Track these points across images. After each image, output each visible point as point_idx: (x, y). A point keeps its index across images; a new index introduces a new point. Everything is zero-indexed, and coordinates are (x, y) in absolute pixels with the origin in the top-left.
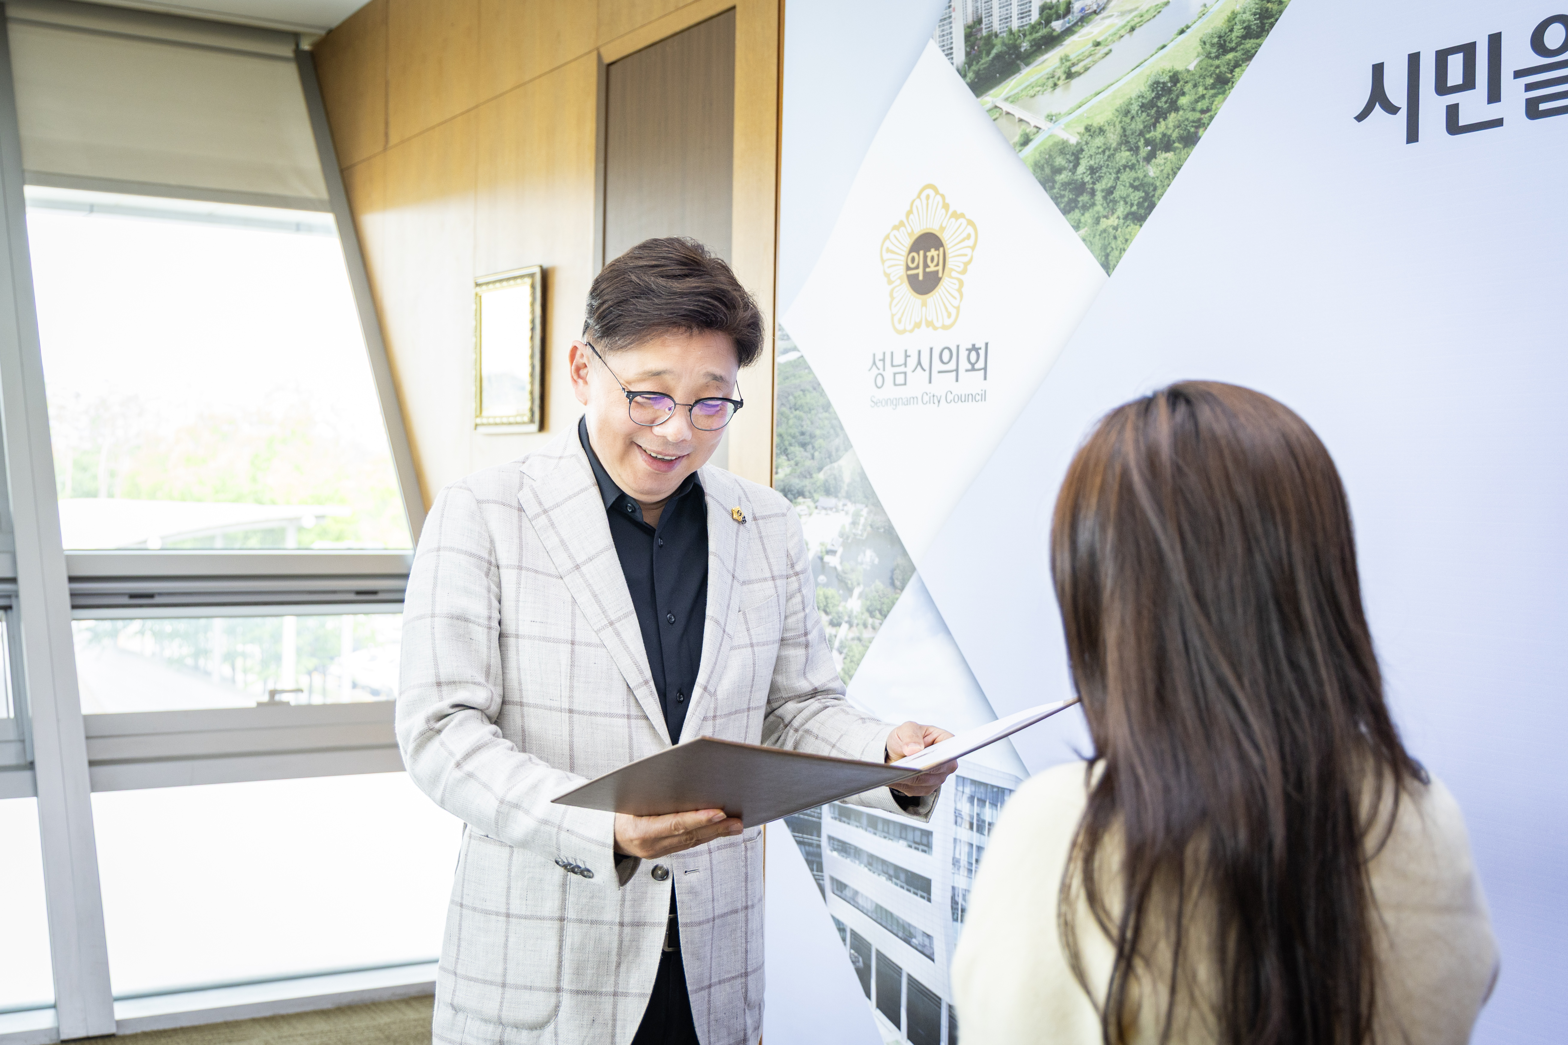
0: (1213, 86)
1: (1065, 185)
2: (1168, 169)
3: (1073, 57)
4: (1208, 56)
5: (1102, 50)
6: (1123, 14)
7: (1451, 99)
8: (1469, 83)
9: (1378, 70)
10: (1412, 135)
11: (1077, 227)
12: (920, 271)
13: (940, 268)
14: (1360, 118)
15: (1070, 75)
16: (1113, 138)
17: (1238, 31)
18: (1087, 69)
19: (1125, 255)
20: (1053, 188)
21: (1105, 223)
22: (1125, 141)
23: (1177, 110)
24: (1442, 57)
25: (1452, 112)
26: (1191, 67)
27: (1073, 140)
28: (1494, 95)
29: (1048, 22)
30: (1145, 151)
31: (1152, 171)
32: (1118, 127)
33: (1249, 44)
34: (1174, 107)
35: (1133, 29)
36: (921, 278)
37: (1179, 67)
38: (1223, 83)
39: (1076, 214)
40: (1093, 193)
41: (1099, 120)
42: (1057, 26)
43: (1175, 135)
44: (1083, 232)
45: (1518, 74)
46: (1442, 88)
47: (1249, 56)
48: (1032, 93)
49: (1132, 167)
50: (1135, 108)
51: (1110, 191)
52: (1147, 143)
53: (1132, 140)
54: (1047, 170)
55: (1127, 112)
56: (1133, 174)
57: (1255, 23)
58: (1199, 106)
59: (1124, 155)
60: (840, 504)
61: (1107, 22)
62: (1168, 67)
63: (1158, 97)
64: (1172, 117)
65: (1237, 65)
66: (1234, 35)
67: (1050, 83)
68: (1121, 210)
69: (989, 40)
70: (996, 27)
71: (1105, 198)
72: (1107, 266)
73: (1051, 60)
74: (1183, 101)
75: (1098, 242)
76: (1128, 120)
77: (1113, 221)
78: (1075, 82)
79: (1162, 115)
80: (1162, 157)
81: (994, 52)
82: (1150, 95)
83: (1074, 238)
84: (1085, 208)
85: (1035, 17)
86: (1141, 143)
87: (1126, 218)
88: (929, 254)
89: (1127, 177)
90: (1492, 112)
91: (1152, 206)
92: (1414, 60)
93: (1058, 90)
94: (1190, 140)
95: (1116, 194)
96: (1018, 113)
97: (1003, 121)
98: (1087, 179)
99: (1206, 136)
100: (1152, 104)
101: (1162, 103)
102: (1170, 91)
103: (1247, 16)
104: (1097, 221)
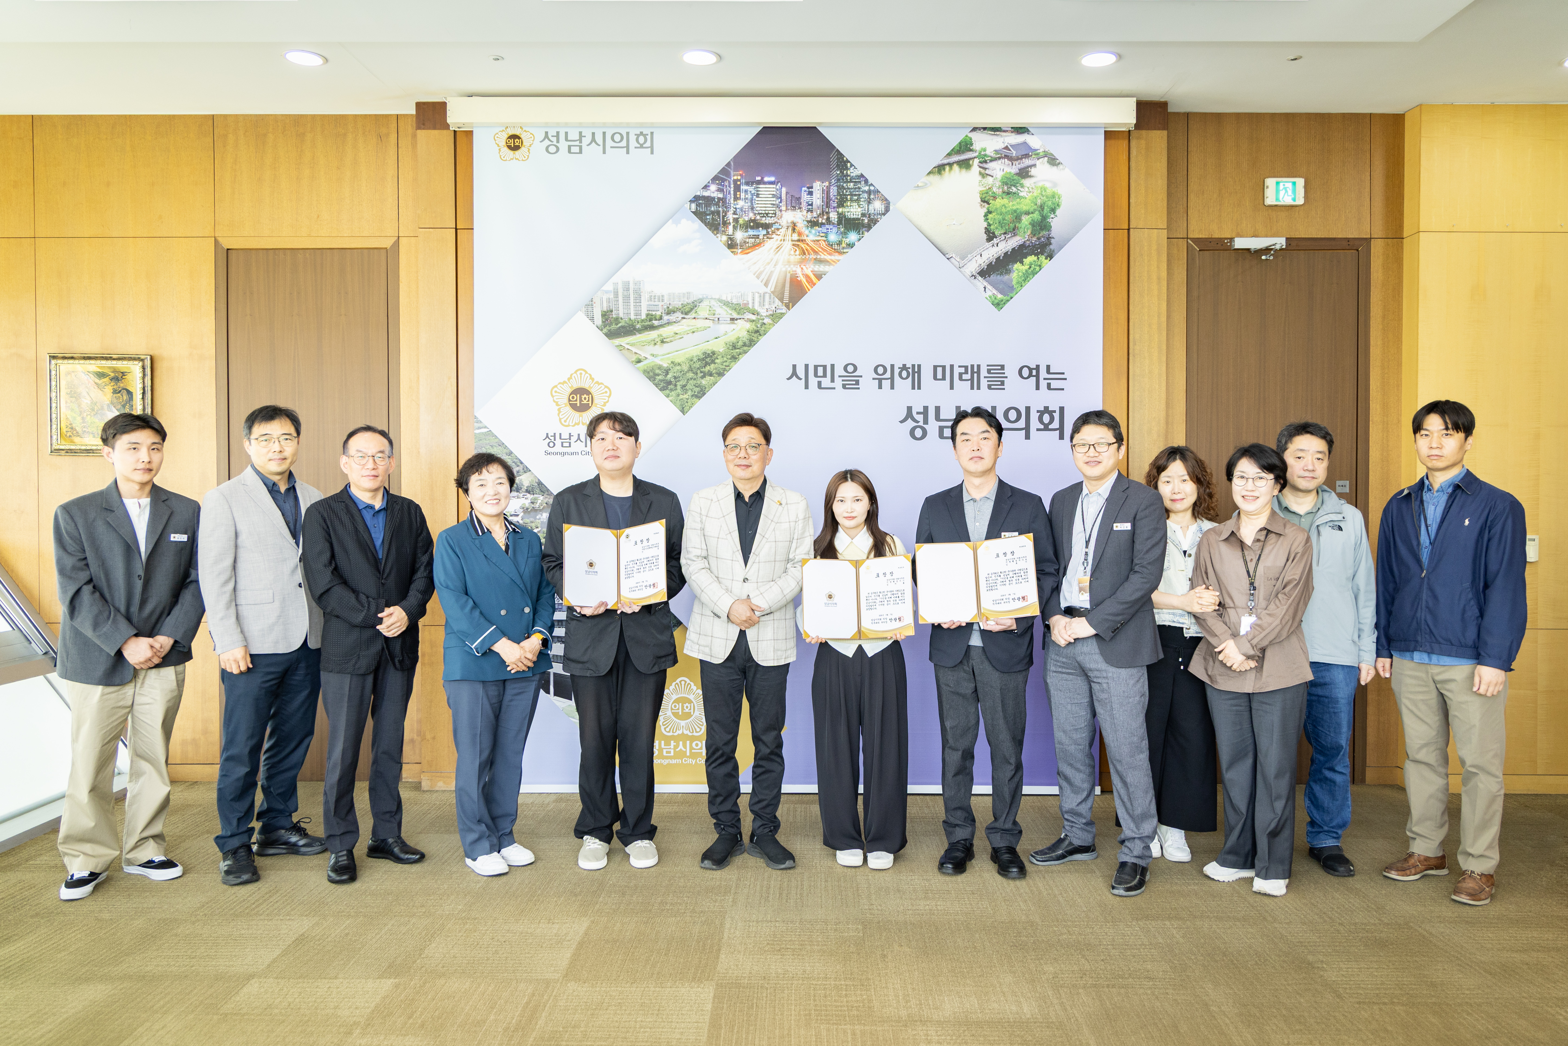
0: (730, 359)
1: (661, 381)
2: (711, 382)
3: (664, 336)
4: (728, 348)
5: (678, 336)
6: (688, 326)
7: (820, 379)
8: (825, 376)
9: (794, 366)
10: (807, 387)
11: (668, 396)
12: (578, 402)
13: (590, 402)
14: (788, 379)
15: (662, 342)
16: (685, 368)
17: (740, 343)
18: (671, 341)
19: (692, 409)
20: (654, 380)
21: (681, 397)
22: (691, 369)
23: (715, 363)
24: (816, 367)
25: (819, 383)
26: (721, 351)
27: (665, 365)
28: (833, 380)
29: (651, 320)
30: (700, 375)
31: (704, 382)
32: (688, 365)
33: (745, 348)
34: (713, 362)
35: (693, 332)
36: (578, 405)
37: (715, 349)
38: (734, 358)
39: (667, 392)
40: (676, 385)
41: (677, 361)
42: (656, 323)
43: (714, 372)
44: (670, 398)
45: (840, 376)
46: (816, 375)
47: (745, 352)
48: (643, 344)
49: (695, 379)
50: (695, 359)
51: (684, 386)
52: (701, 372)
53: (695, 370)
54: (651, 374)
55: (692, 360)
56: (695, 382)
57: (748, 342)
58: (725, 364)
59: (691, 375)
60: (521, 495)
61: (681, 327)
62: (710, 348)
63: (706, 358)
64: (712, 366)
65: (740, 354)
66: (739, 344)
67: (653, 342)
68: (690, 393)
69: (617, 320)
70: (621, 315)
71: (682, 388)
72: (683, 411)
73: (653, 334)
74: (717, 361)
75: (678, 403)
76: (692, 363)
77: (686, 396)
78: (665, 345)
79: (707, 364)
80: (708, 378)
81: (620, 325)
82: (702, 357)
83: (667, 400)
84: (671, 390)
85: (644, 317)
86: (699, 372)
87: (692, 396)
88: (583, 397)
89: (691, 382)
90: (832, 385)
91: (704, 394)
92: (807, 366)
93: (656, 346)
94: (721, 374)
95: (687, 387)
96: (634, 350)
97: (625, 352)
98: (672, 380)
99: (728, 375)
100: (703, 359)
101: (708, 360)
102: (711, 357)
103: (744, 339)
104: (678, 395)
